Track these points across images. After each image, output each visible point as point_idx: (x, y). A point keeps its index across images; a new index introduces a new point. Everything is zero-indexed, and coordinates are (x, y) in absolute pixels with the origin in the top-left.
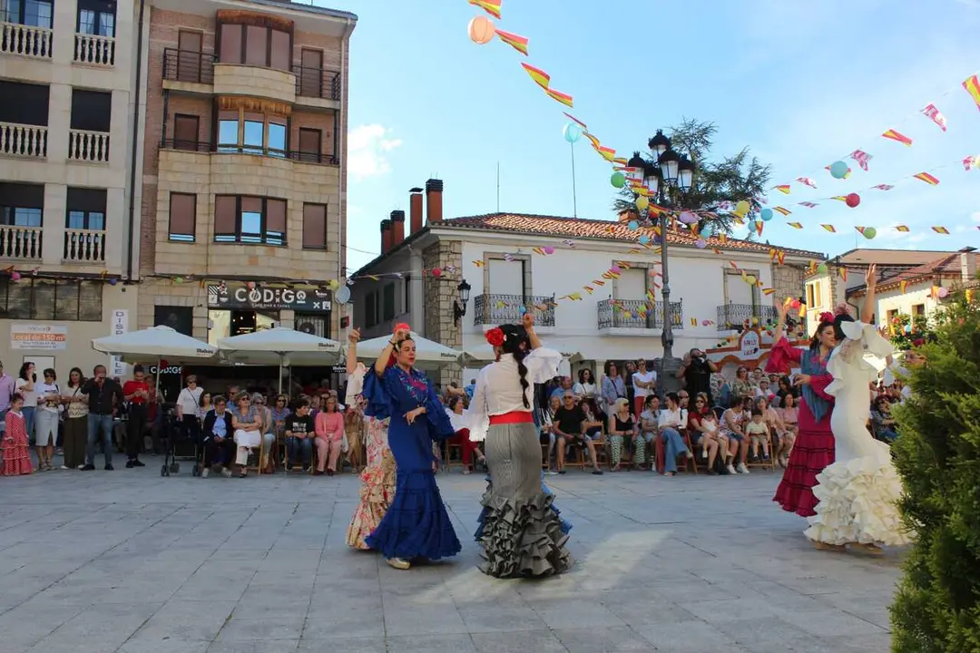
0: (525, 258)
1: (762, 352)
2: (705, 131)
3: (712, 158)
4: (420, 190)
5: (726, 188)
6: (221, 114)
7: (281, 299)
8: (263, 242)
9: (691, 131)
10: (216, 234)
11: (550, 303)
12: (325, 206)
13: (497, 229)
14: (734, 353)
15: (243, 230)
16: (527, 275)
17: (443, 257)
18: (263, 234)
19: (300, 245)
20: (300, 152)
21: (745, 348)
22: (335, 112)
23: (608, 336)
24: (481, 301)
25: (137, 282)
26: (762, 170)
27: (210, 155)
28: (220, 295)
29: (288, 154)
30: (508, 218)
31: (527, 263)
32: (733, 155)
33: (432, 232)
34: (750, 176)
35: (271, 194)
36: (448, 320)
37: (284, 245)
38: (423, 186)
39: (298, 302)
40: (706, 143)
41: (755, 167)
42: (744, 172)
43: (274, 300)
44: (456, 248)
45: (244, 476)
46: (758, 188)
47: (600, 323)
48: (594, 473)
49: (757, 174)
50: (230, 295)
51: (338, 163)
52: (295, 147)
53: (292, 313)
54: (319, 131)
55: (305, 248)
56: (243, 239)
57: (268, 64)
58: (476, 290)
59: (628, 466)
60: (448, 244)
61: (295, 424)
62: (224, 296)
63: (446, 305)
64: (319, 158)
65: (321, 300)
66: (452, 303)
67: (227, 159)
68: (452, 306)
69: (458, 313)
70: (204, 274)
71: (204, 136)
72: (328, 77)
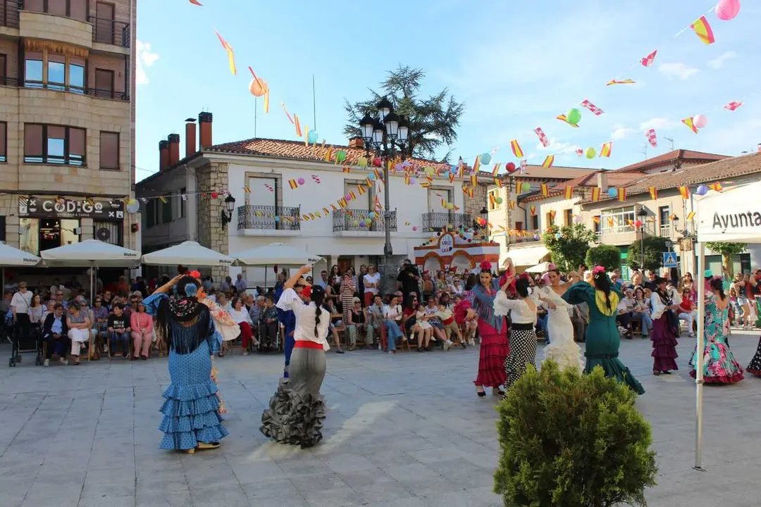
0: (277, 176)
1: (455, 250)
2: (416, 75)
3: (421, 96)
4: (194, 120)
5: (430, 119)
6: (27, 54)
7: (82, 210)
8: (67, 164)
9: (405, 75)
10: (25, 156)
11: (296, 212)
12: (118, 134)
13: (255, 153)
14: (435, 251)
15: (49, 153)
16: (279, 190)
17: (213, 176)
18: (66, 157)
19: (98, 166)
20: (95, 89)
21: (442, 247)
22: (126, 57)
23: (341, 237)
24: (243, 211)
26: (458, 106)
27: (18, 89)
28: (29, 207)
29: (86, 90)
30: (263, 143)
31: (279, 182)
32: (436, 95)
33: (205, 156)
34: (449, 110)
35: (72, 124)
36: (217, 225)
37: (84, 165)
38: (197, 117)
39: (96, 212)
40: (416, 84)
41: (453, 104)
42: (445, 107)
43: (76, 209)
44: (223, 169)
45: (78, 364)
46: (454, 120)
47: (334, 227)
48: (339, 352)
49: (454, 109)
50: (39, 207)
51: (129, 99)
52: (92, 85)
53: (92, 220)
54: (112, 72)
55: (102, 168)
56: (49, 160)
57: (68, 14)
58: (240, 202)
59: (362, 345)
60: (217, 165)
61: (116, 322)
62: (33, 207)
63: (215, 214)
64: (112, 95)
65: (115, 210)
66: (220, 211)
67: (33, 93)
68: (220, 214)
69: (225, 220)
70: (16, 189)
71: (11, 73)
72: (119, 27)
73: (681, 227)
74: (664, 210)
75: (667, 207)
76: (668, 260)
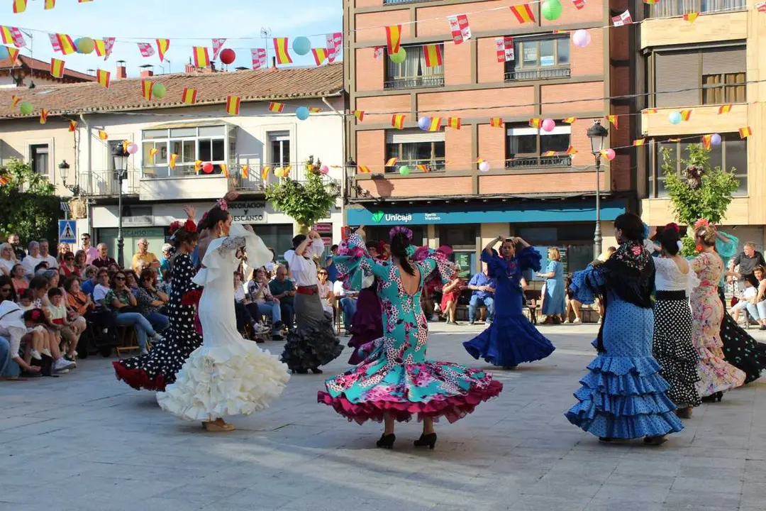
73: (70, 182)
74: (39, 151)
75: (46, 146)
76: (65, 233)
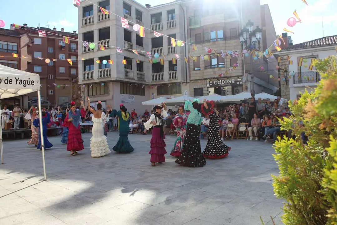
0: (315, 56)
7: (227, 83)
8: (218, 67)
10: (205, 66)
15: (212, 64)
17: (281, 61)
18: (218, 64)
19: (229, 66)
25: (189, 82)
28: (210, 84)
29: (224, 38)
36: (284, 83)
37: (224, 67)
43: (225, 83)
50: (213, 83)
53: (231, 86)
56: (212, 67)
60: (283, 57)
62: (211, 83)
68: (285, 79)
